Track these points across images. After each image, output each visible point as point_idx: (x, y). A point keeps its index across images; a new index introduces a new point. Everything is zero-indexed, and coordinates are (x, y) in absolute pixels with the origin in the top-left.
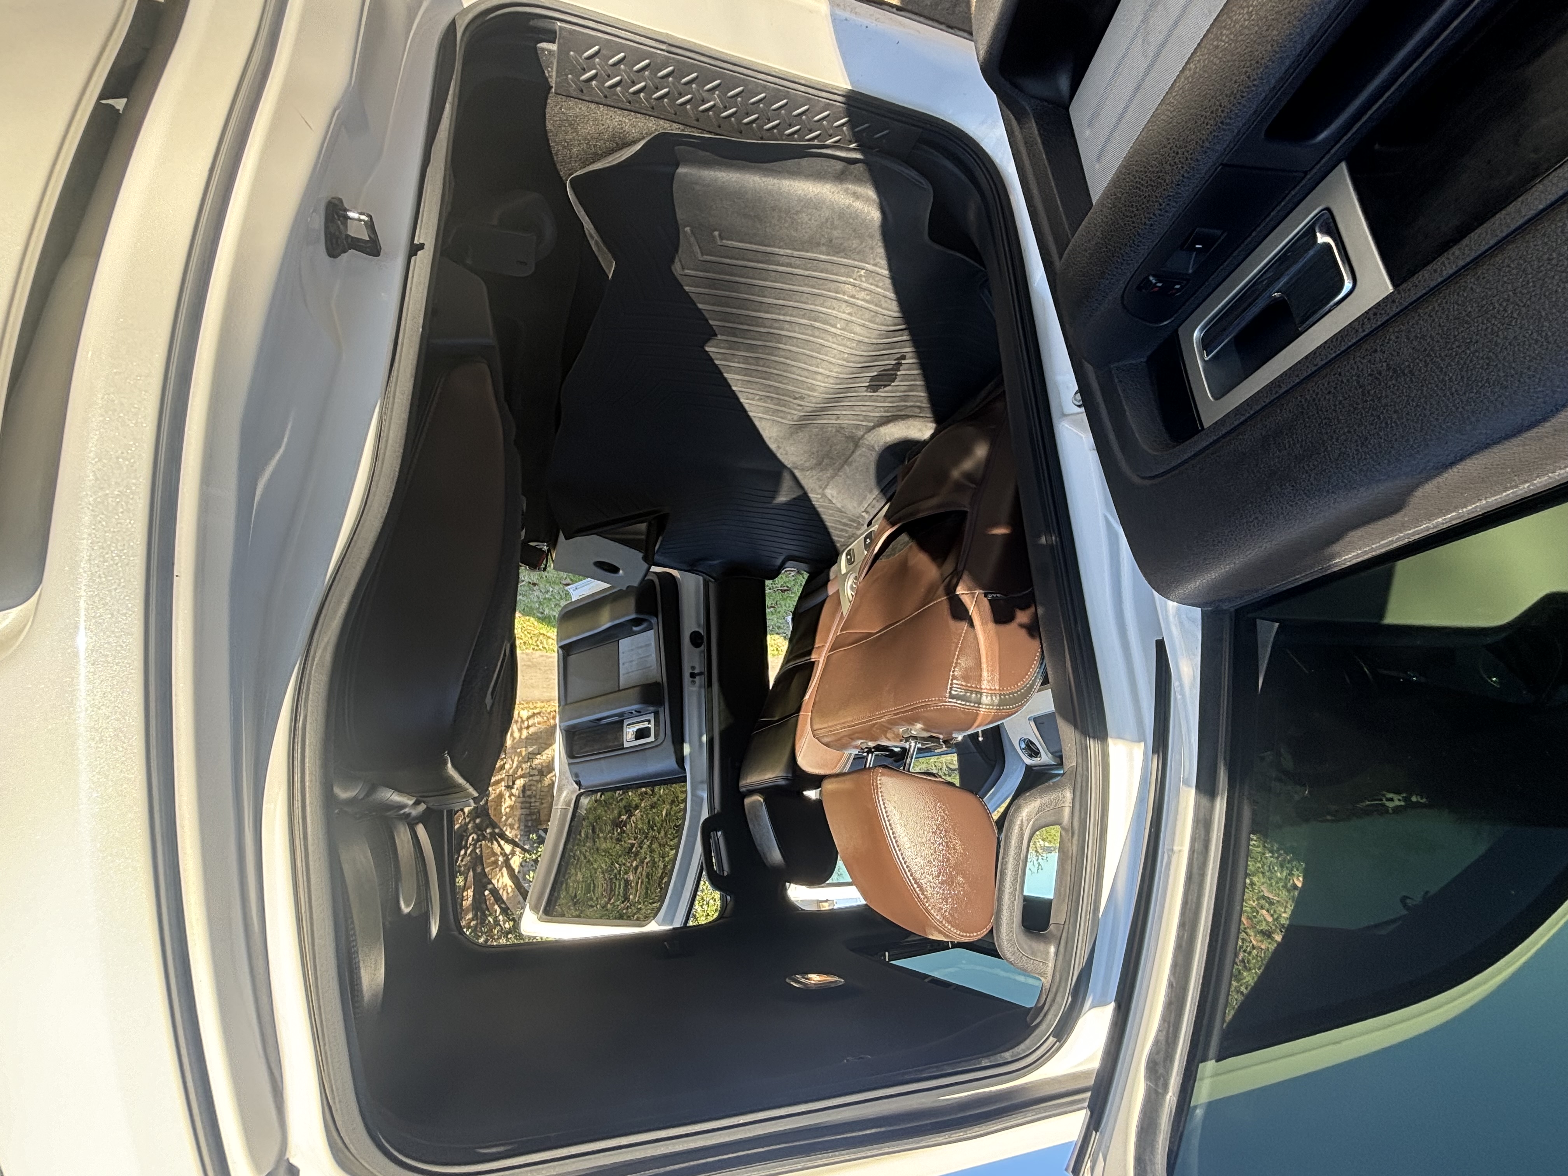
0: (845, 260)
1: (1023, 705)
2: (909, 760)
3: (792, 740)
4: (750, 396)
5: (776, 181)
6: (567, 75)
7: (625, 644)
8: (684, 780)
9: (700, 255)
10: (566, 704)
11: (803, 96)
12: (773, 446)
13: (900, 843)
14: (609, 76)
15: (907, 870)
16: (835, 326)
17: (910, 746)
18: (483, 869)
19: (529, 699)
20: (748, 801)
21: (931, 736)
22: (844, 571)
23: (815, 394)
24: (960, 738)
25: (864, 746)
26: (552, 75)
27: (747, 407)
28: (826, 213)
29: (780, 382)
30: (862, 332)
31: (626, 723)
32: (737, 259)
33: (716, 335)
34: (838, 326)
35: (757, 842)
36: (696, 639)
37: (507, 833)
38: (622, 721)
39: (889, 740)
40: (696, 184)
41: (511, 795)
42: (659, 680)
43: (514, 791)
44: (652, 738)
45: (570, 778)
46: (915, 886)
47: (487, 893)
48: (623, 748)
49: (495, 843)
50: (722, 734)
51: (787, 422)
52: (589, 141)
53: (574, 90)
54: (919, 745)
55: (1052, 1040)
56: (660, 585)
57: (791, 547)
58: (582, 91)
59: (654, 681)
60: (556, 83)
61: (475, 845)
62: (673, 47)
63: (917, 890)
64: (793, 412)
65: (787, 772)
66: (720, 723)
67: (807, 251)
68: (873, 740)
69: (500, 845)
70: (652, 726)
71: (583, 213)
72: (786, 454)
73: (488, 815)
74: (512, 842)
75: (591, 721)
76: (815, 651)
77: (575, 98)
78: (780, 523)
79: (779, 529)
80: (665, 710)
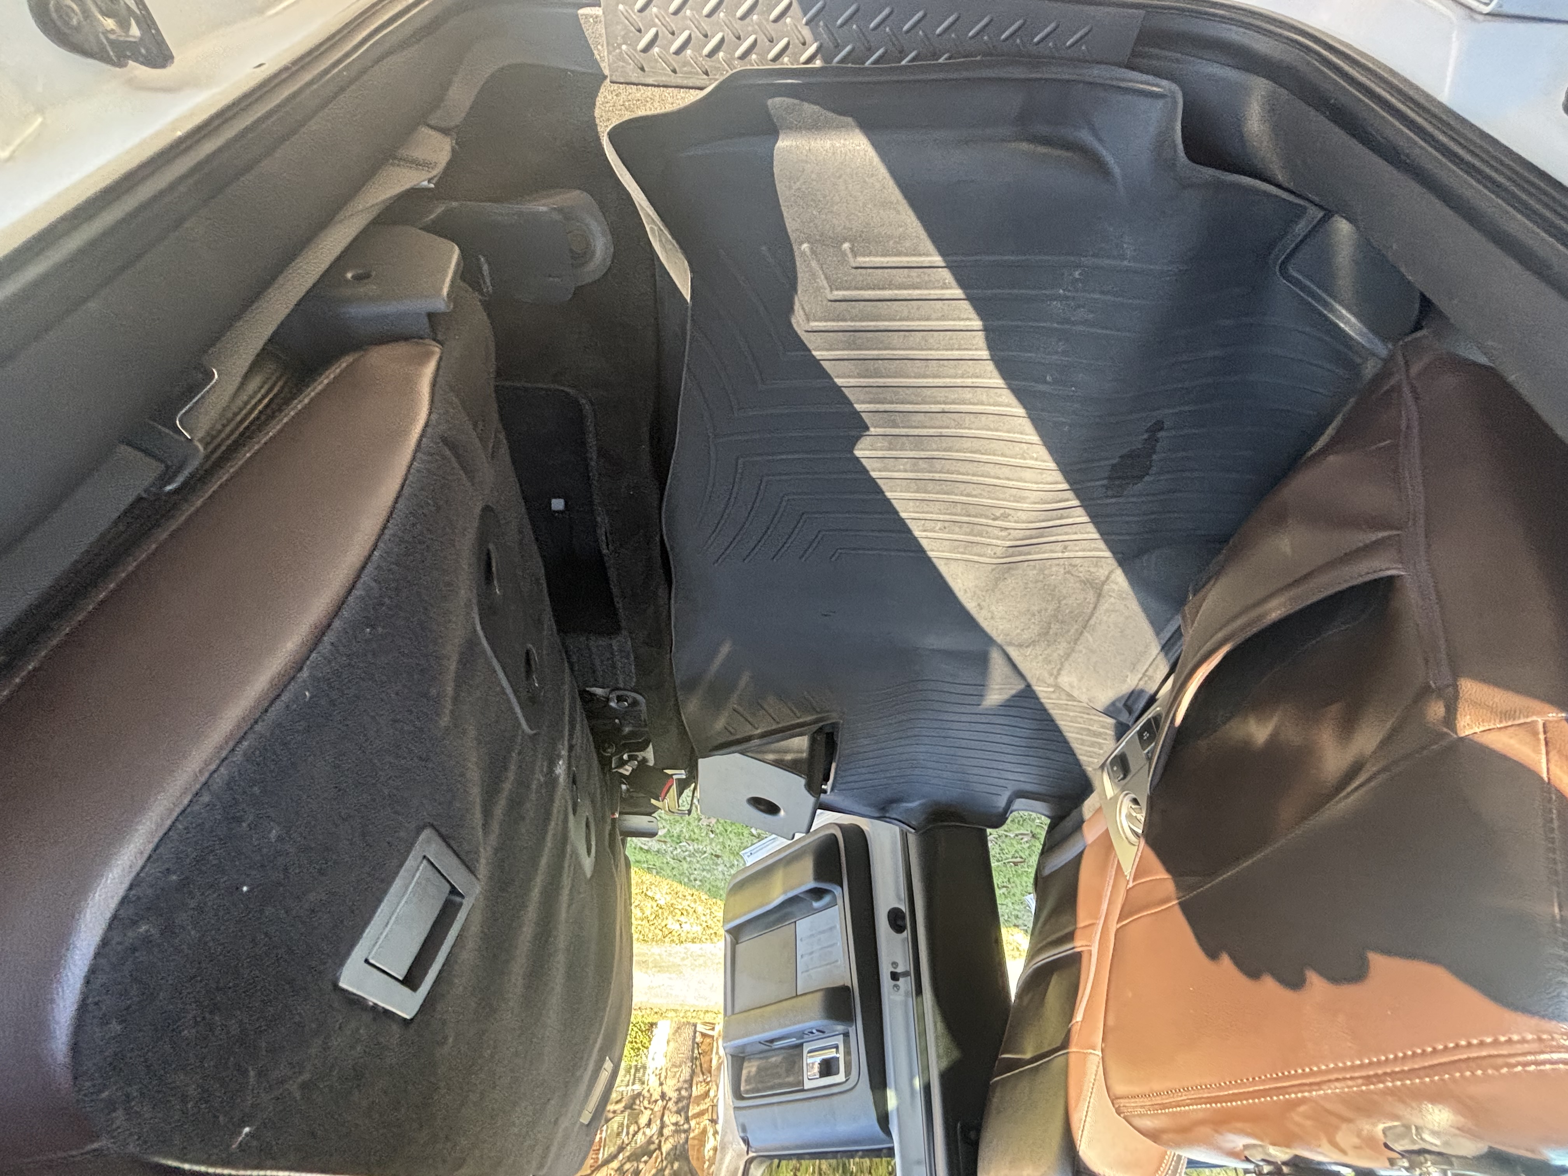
0: (1048, 258)
3: (1064, 1101)
4: (929, 525)
6: (619, 46)
7: (804, 926)
8: (889, 1153)
9: (828, 290)
10: (733, 1014)
12: (970, 605)
14: (673, 33)
22: (1108, 797)
23: (1025, 506)
26: (602, 54)
27: (924, 543)
29: (968, 495)
31: (806, 1048)
33: (867, 428)
34: (1049, 378)
36: (896, 920)
38: (801, 1045)
42: (848, 984)
44: (840, 1077)
45: (736, 1132)
48: (804, 1090)
50: (945, 1077)
51: (988, 560)
53: (633, 70)
56: (844, 841)
57: (1017, 776)
58: (642, 69)
59: (840, 984)
60: (609, 66)
64: (994, 541)
66: (939, 1057)
70: (841, 1056)
72: (992, 618)
75: (761, 1042)
76: (1078, 934)
77: (637, 84)
78: (997, 738)
79: (997, 748)
80: (857, 1030)
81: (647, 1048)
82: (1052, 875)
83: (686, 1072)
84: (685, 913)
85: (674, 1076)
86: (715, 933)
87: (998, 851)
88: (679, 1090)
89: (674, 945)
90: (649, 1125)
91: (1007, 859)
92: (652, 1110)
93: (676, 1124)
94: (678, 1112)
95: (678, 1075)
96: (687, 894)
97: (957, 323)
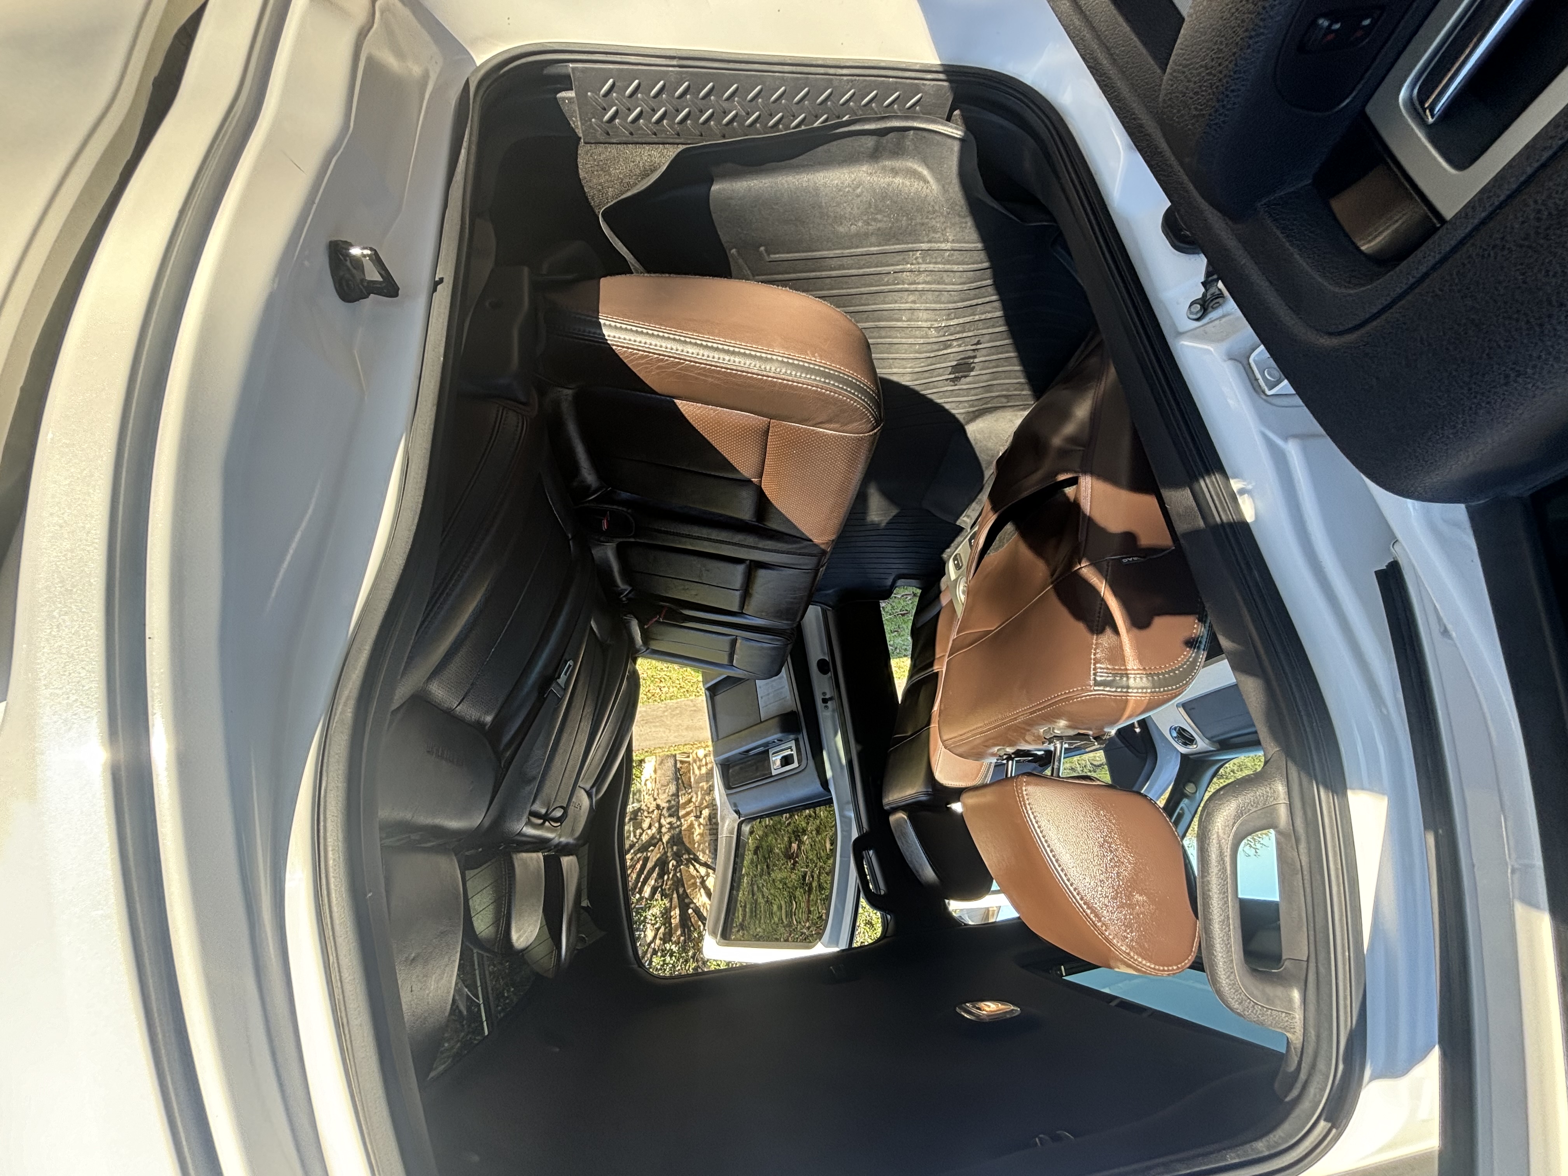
0: (898, 246)
1: (1188, 684)
2: (1056, 763)
3: (926, 753)
5: (810, 176)
6: (590, 120)
8: (830, 802)
10: (718, 740)
11: (823, 79)
13: (1061, 861)
14: (629, 109)
15: (1075, 894)
16: (900, 320)
17: (1056, 748)
18: (685, 891)
19: (701, 739)
20: (893, 818)
21: (1079, 734)
22: (953, 577)
24: (1113, 732)
25: (1002, 753)
26: (577, 124)
28: (866, 197)
30: (929, 316)
31: (771, 752)
32: (789, 273)
34: (904, 318)
35: (908, 860)
36: (823, 666)
37: (701, 857)
38: (768, 750)
39: (1029, 743)
40: (731, 198)
41: (700, 824)
42: (795, 709)
43: (701, 820)
44: (795, 765)
45: (730, 808)
46: (1089, 912)
47: (690, 911)
48: (772, 776)
49: (691, 867)
50: (860, 755)
52: (622, 179)
53: (601, 134)
54: (1066, 746)
55: (1323, 1125)
57: (898, 565)
58: (608, 134)
59: (789, 710)
60: (583, 132)
61: (675, 870)
62: (684, 59)
63: (1092, 916)
65: (927, 787)
66: (856, 744)
67: (857, 247)
68: (1011, 745)
69: (696, 869)
70: (794, 752)
71: (620, 243)
73: (683, 843)
74: (705, 865)
75: (740, 753)
76: (936, 662)
77: (604, 144)
78: (884, 544)
79: (884, 550)
80: (804, 737)
81: (640, 777)
82: (923, 626)
83: (672, 788)
84: (663, 680)
85: (664, 793)
86: (687, 691)
87: (890, 608)
88: (669, 801)
89: (656, 703)
90: (650, 827)
91: (896, 612)
92: (651, 817)
93: (670, 823)
94: (670, 816)
95: (667, 791)
96: (663, 667)
97: (842, 291)
